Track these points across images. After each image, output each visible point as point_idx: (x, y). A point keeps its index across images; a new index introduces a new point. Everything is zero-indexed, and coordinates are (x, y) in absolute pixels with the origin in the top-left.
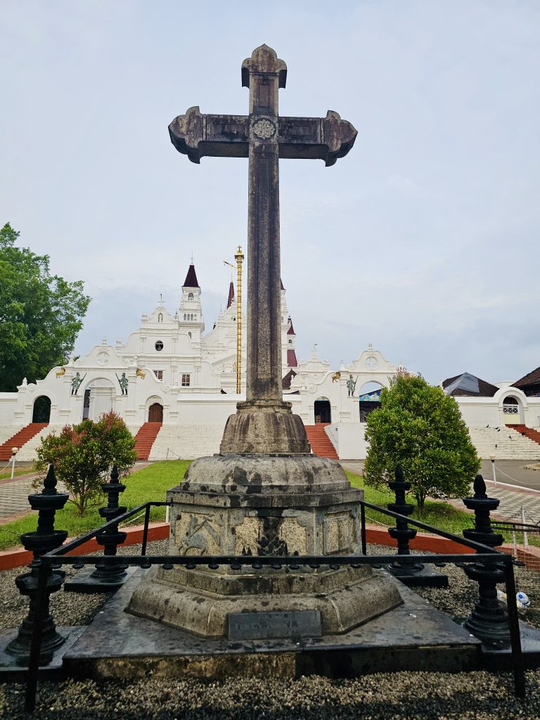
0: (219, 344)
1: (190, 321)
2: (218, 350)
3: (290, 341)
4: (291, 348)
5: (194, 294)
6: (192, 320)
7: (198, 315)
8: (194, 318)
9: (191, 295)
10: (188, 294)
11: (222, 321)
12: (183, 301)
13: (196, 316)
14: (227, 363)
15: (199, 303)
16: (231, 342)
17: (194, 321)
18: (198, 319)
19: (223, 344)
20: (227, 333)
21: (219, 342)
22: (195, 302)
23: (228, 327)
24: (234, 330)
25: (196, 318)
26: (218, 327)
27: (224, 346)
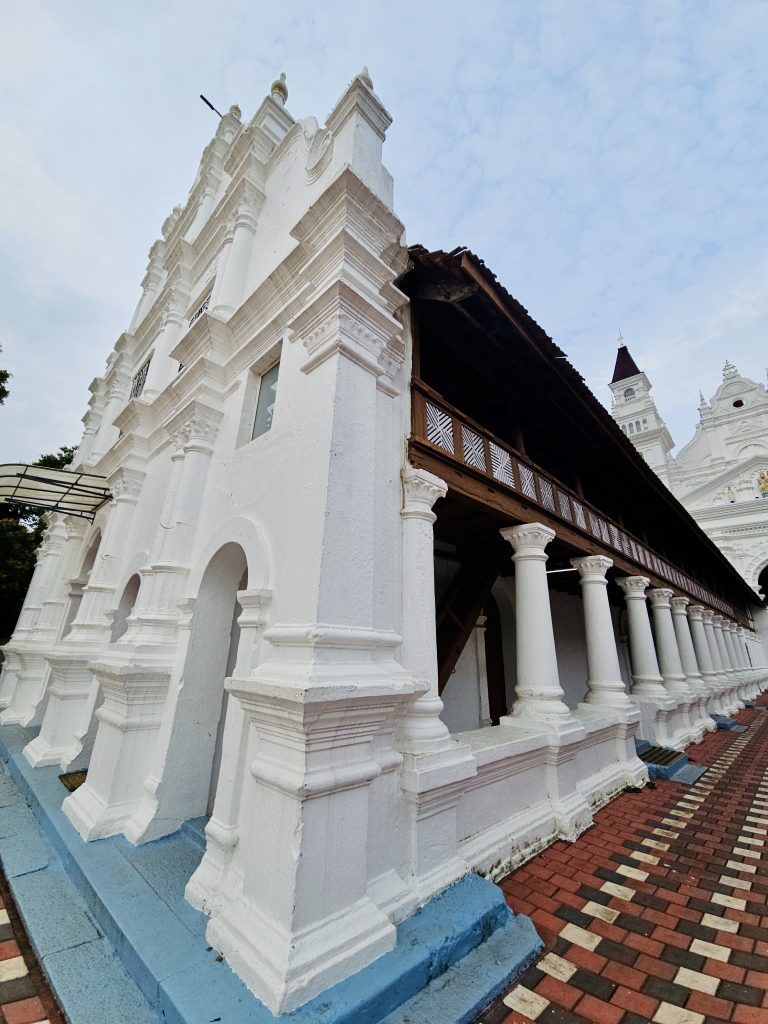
0: (711, 461)
1: (635, 434)
5: (635, 388)
6: (639, 429)
7: (651, 418)
8: (642, 426)
9: (629, 392)
10: (622, 393)
11: (710, 416)
13: (645, 422)
14: (737, 481)
15: (647, 400)
16: (745, 450)
17: (643, 431)
18: (652, 425)
19: (723, 458)
20: (729, 435)
21: (714, 457)
22: (640, 400)
23: (729, 423)
24: (745, 425)
25: (646, 425)
26: (703, 429)
27: (728, 462)
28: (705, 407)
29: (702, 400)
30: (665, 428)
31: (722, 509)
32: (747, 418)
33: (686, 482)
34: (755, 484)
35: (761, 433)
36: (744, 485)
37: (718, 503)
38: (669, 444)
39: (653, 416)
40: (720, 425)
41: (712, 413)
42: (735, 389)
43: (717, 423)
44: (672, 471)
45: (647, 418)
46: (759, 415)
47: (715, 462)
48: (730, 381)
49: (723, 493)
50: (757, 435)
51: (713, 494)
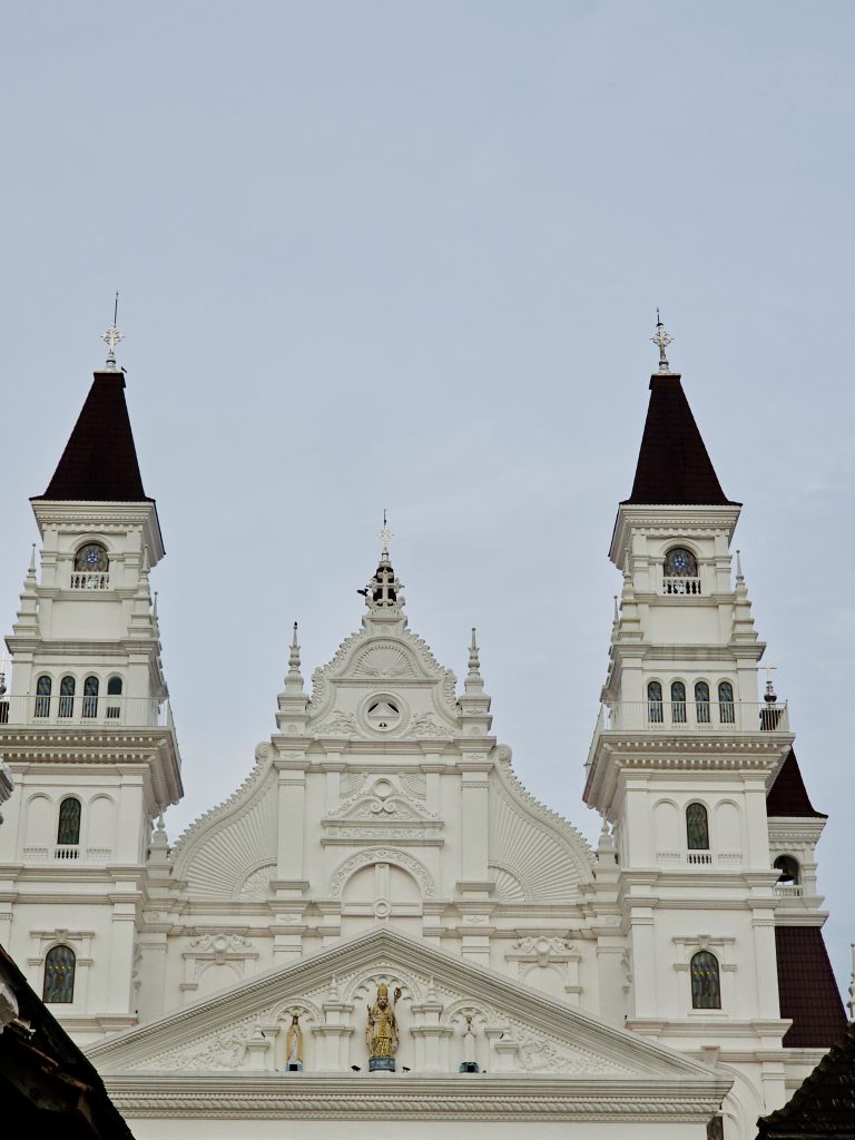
0: (275, 886)
1: (77, 721)
2: (269, 933)
3: (788, 867)
4: (797, 916)
5: (115, 546)
6: (90, 710)
7: (136, 681)
8: (104, 700)
9: (91, 555)
10: (69, 546)
11: (301, 730)
12: (36, 594)
13: (115, 686)
14: (318, 999)
15: (142, 608)
16: (367, 877)
17: (101, 721)
18: (134, 711)
19: (303, 886)
20: (334, 809)
21: (282, 877)
22: (117, 597)
23: (347, 770)
24: (383, 791)
25: (114, 701)
26: (275, 767)
27: (313, 905)
28: (295, 691)
29: (295, 664)
30: (169, 735)
31: (263, 1086)
32: (393, 769)
33: (184, 943)
34: (359, 1021)
35: (416, 834)
36: (334, 1020)
37: (257, 1065)
38: (166, 788)
39: (144, 672)
40: (323, 770)
41: (309, 721)
42: (384, 661)
43: (316, 759)
44: (155, 893)
45: (125, 674)
46: (422, 770)
47: (282, 895)
48: (378, 631)
49: (278, 1032)
50: (403, 834)
51: (249, 1030)
